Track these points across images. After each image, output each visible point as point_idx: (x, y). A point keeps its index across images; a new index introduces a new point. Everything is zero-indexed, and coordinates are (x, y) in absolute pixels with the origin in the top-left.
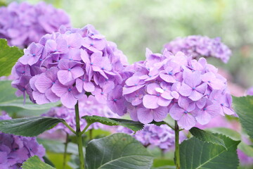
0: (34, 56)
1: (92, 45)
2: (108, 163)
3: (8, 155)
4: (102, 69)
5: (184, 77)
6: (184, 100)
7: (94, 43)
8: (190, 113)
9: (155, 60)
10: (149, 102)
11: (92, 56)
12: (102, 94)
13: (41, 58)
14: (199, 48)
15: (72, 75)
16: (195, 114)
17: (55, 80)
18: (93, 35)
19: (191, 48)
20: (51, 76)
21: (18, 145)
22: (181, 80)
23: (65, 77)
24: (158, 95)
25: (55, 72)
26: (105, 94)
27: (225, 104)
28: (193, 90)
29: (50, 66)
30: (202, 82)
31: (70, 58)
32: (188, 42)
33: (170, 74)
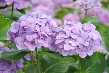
0: (16, 28)
1: (40, 22)
2: (50, 67)
3: (8, 67)
4: (46, 32)
5: (81, 35)
6: (81, 45)
7: (41, 20)
8: (84, 51)
9: (68, 26)
10: (66, 48)
11: (41, 27)
12: (46, 43)
13: (19, 29)
14: (88, 5)
15: (33, 37)
16: (86, 51)
17: (25, 39)
18: (41, 16)
19: (84, 5)
20: (24, 37)
21: (12, 62)
22: (80, 36)
23: (30, 38)
24: (70, 44)
25: (25, 36)
26: (47, 43)
27: (99, 44)
28: (85, 41)
29: (23, 33)
30: (89, 37)
31: (31, 29)
32: (83, 2)
33: (75, 34)
